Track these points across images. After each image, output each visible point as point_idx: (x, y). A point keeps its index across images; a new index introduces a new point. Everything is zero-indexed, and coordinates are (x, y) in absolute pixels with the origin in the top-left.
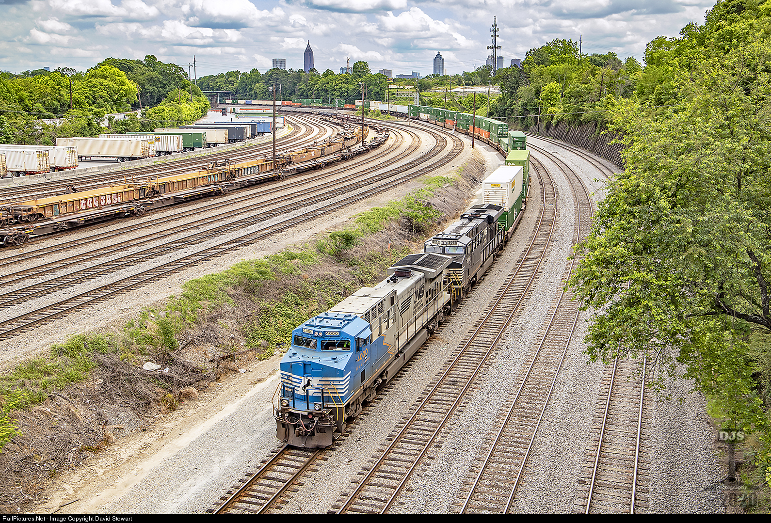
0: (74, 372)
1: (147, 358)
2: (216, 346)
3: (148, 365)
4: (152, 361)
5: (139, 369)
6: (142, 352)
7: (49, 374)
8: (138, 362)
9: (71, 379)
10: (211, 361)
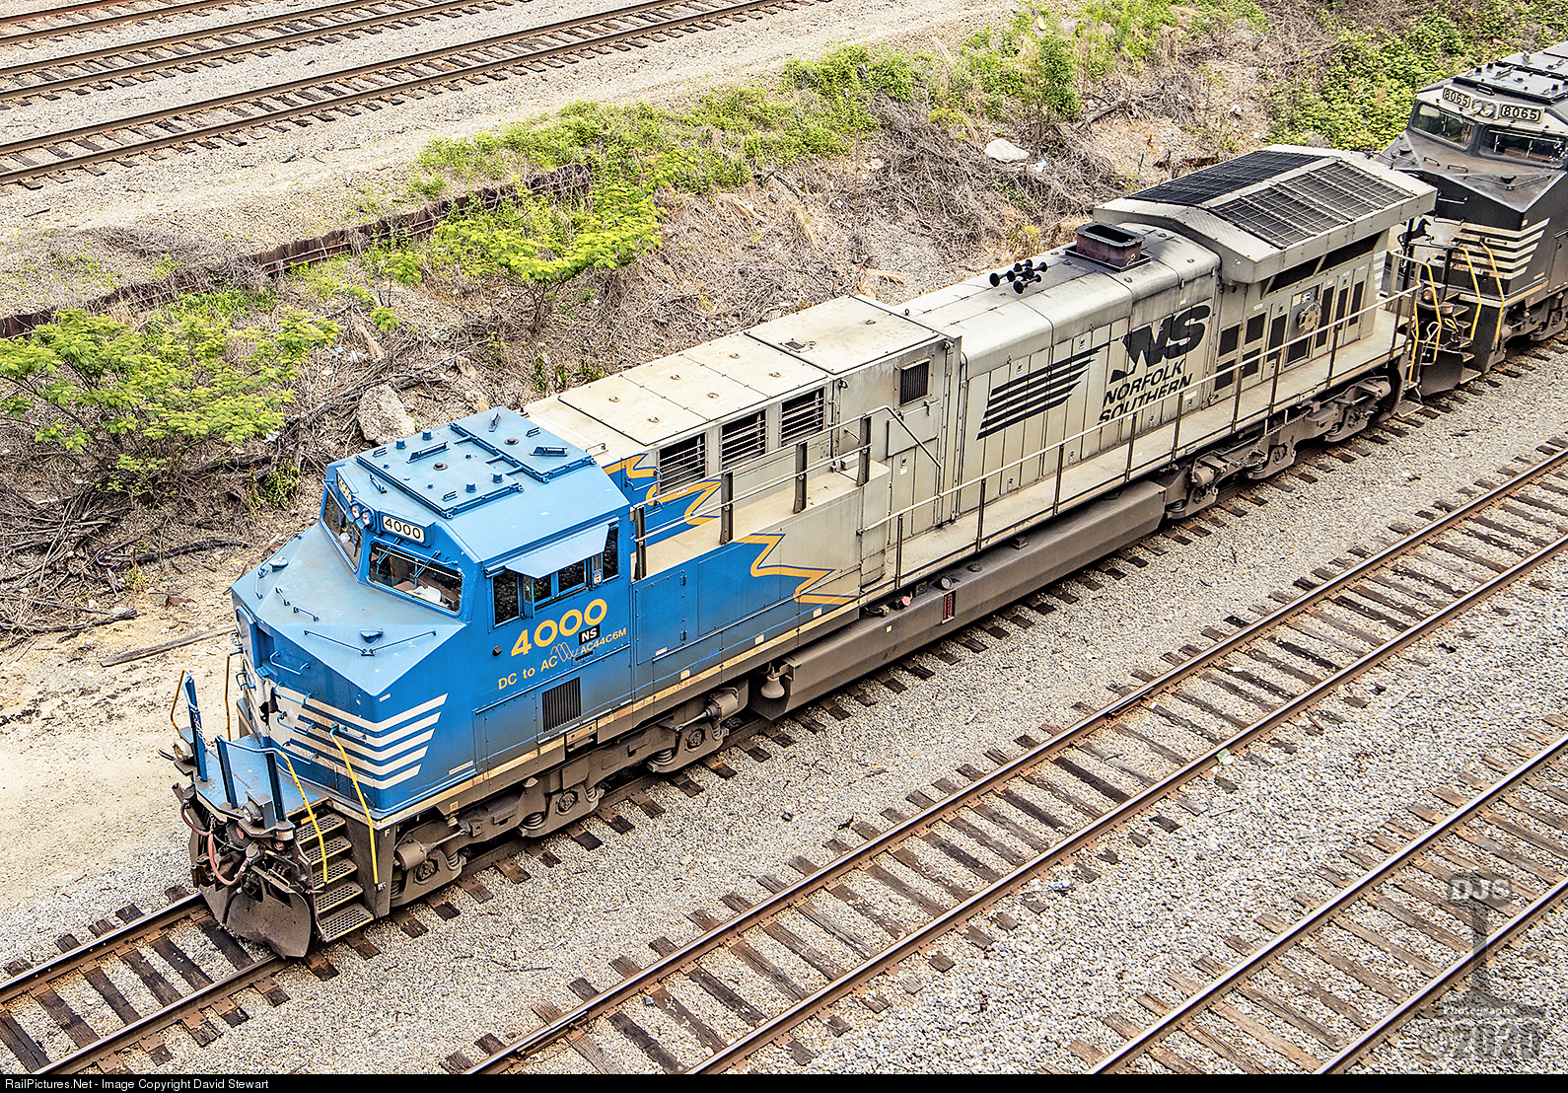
0: (820, 131)
1: (1000, 128)
2: (1183, 129)
3: (997, 147)
4: (1010, 139)
5: (974, 152)
6: (992, 112)
7: (767, 125)
8: (976, 135)
9: (812, 147)
10: (1160, 165)
